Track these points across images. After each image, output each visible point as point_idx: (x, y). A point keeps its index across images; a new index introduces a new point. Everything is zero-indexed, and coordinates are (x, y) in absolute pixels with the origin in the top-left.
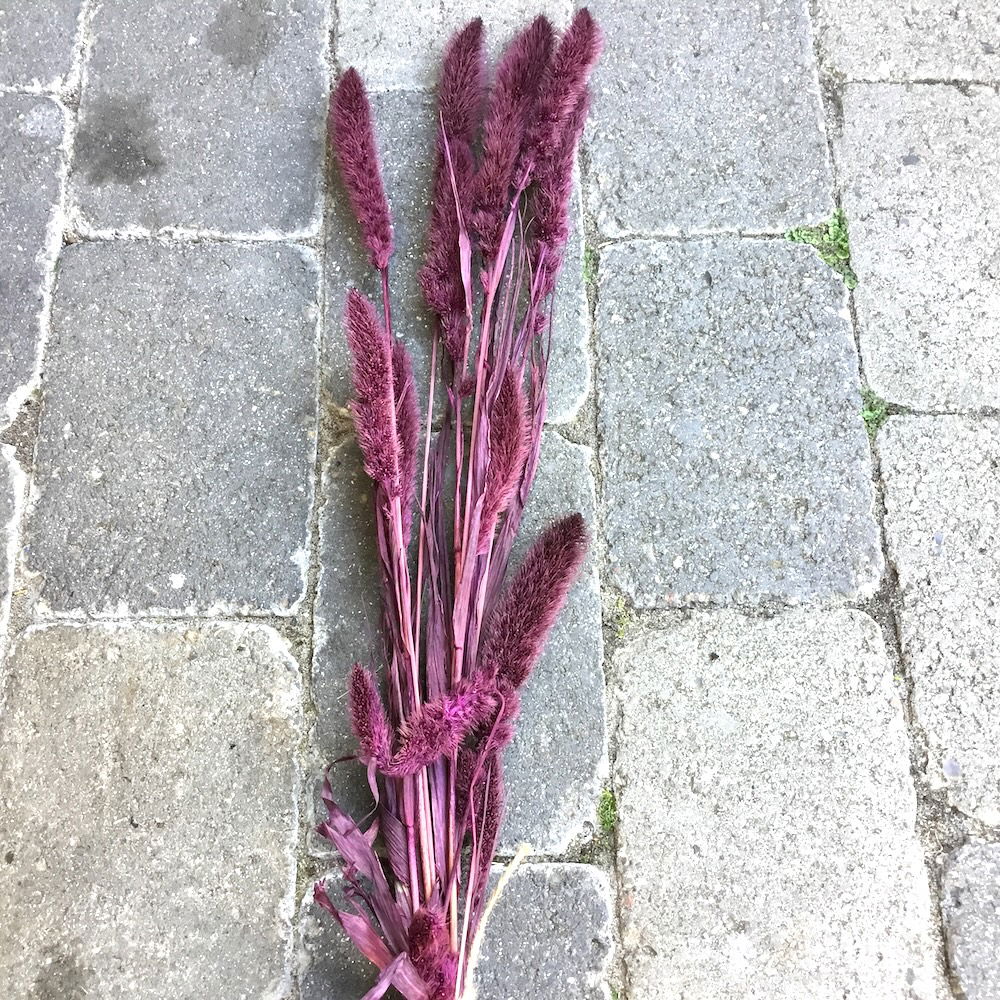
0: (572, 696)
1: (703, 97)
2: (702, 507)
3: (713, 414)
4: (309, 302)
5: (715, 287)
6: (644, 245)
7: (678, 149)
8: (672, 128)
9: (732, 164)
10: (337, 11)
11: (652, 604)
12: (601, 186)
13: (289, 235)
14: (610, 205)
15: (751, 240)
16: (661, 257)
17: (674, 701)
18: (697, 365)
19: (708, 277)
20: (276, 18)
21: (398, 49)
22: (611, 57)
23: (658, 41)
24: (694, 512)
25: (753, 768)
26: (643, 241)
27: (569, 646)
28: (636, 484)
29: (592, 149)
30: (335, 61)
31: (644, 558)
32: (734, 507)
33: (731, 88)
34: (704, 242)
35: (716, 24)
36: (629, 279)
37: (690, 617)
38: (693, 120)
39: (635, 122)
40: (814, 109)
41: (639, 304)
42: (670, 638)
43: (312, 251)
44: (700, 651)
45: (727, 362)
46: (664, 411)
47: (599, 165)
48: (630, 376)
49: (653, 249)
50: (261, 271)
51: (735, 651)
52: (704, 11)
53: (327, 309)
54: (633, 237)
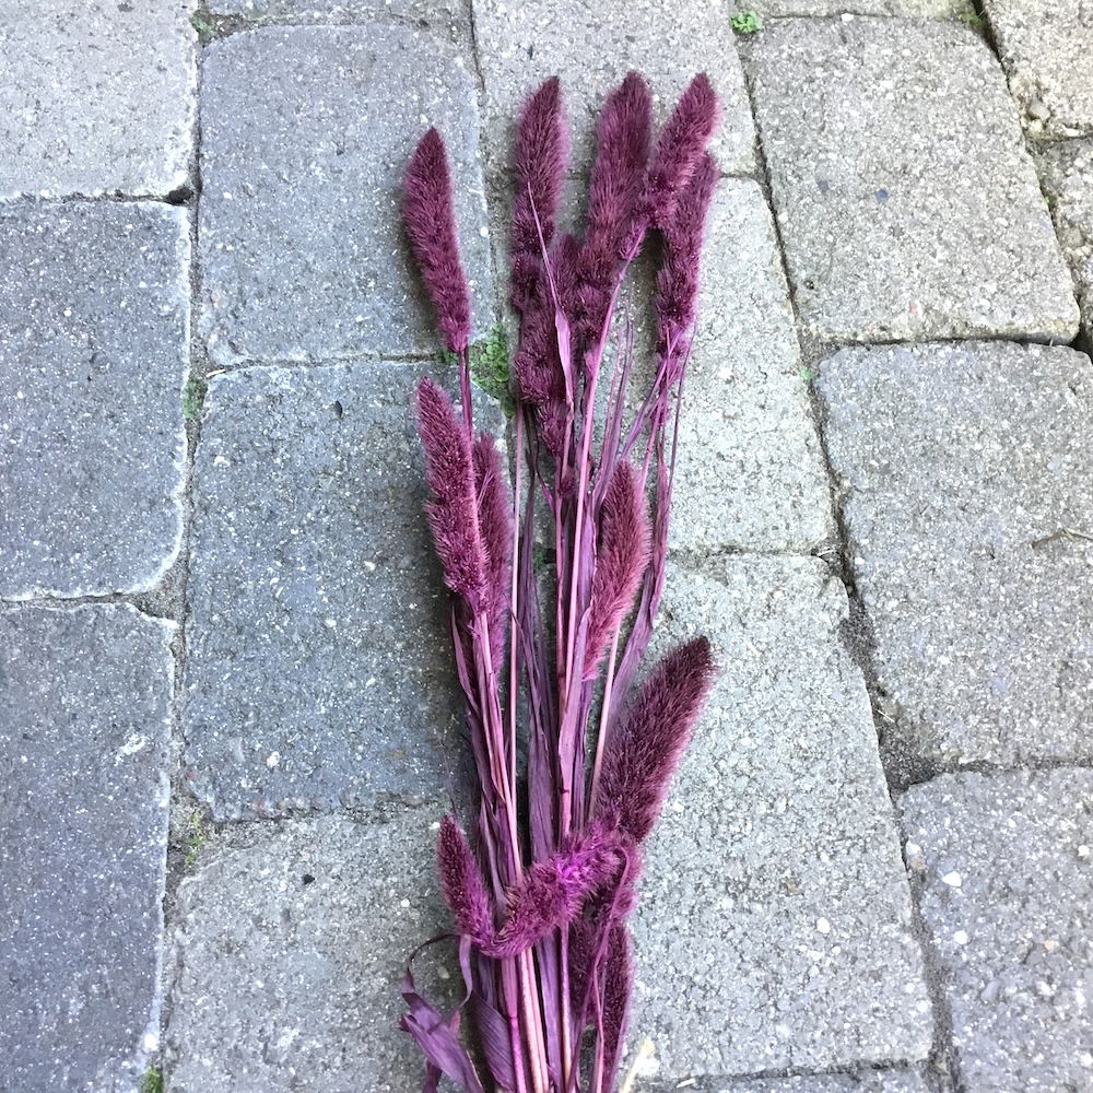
0: (118, 946)
1: (344, 200)
2: (309, 687)
3: (332, 571)
5: (347, 419)
6: (263, 372)
7: (310, 260)
8: (305, 236)
11: (235, 816)
12: (216, 305)
15: (392, 362)
16: (283, 386)
17: (251, 942)
18: (318, 513)
19: (338, 408)
22: (237, 158)
23: (295, 138)
24: (299, 694)
25: (346, 1025)
26: (262, 367)
27: (119, 879)
28: (228, 663)
31: (229, 757)
32: (351, 685)
34: (337, 367)
35: (365, 118)
36: (240, 413)
37: (282, 830)
38: (330, 226)
39: (260, 231)
40: (475, 211)
41: (251, 442)
42: (254, 859)
44: (291, 873)
45: (353, 508)
46: (270, 570)
47: (213, 281)
48: (231, 529)
49: (273, 376)
51: (335, 871)
52: (352, 103)
54: (251, 363)
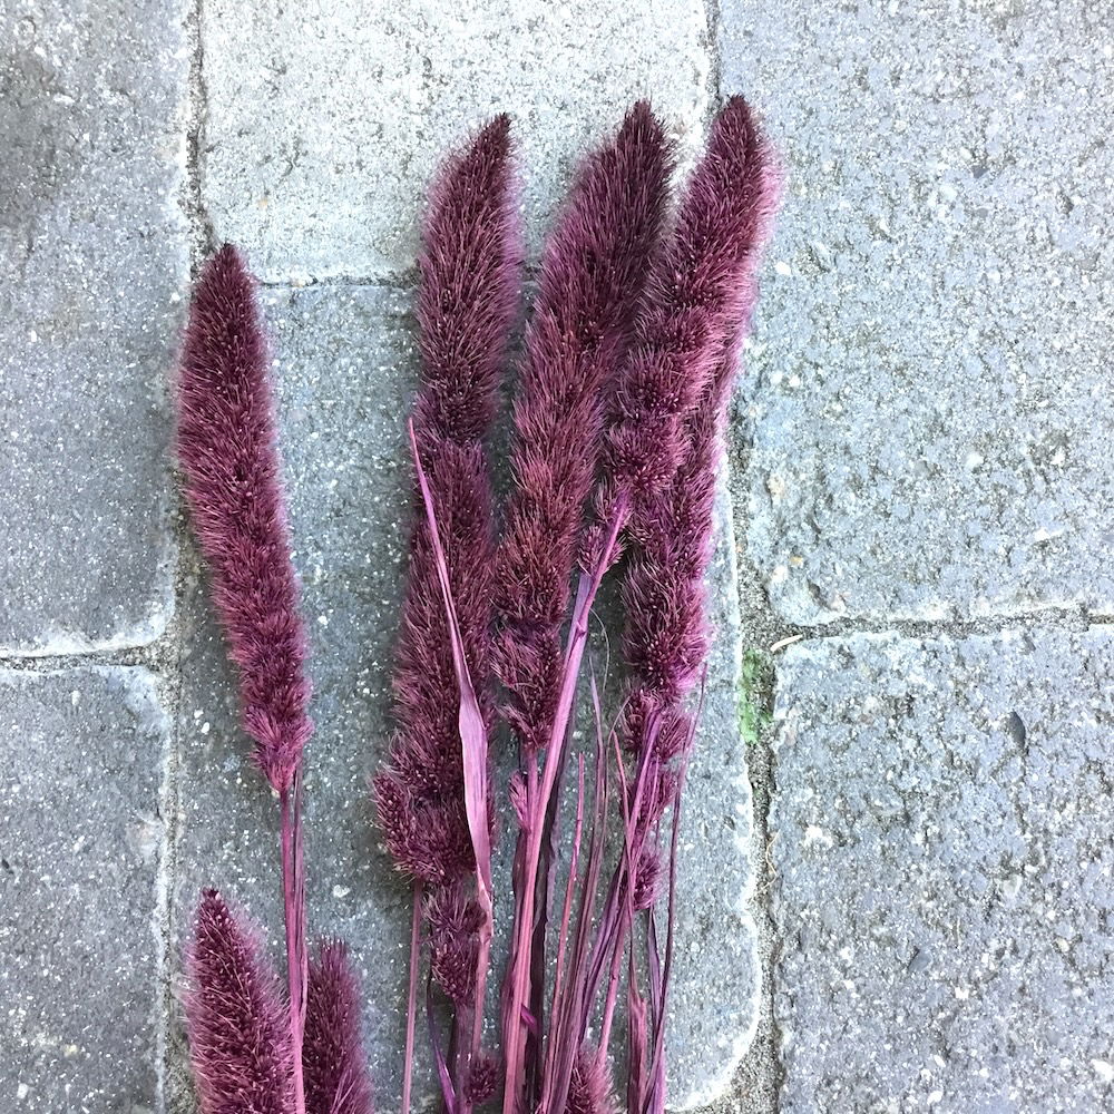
1: (995, 276)
3: (1037, 1081)
4: (140, 814)
5: (1034, 751)
6: (873, 647)
7: (942, 408)
8: (928, 355)
9: (1064, 440)
10: (203, 88)
12: (776, 500)
13: (102, 645)
14: (795, 551)
16: (913, 678)
18: (1000, 954)
19: (1016, 725)
20: (74, 110)
21: (335, 178)
22: (794, 186)
23: (895, 141)
26: (870, 635)
29: (753, 411)
30: (201, 210)
33: (1057, 251)
34: (1006, 635)
35: (1020, 96)
36: (840, 733)
38: (973, 335)
39: (847, 344)
41: (866, 797)
43: (150, 680)
45: (1065, 946)
46: (927, 1075)
47: (771, 454)
48: (850, 985)
49: (894, 655)
50: (37, 738)
52: (993, 64)
53: (181, 831)
54: (848, 626)
